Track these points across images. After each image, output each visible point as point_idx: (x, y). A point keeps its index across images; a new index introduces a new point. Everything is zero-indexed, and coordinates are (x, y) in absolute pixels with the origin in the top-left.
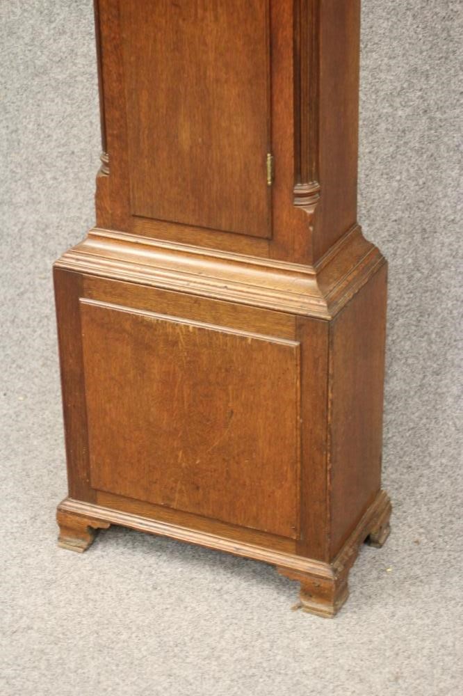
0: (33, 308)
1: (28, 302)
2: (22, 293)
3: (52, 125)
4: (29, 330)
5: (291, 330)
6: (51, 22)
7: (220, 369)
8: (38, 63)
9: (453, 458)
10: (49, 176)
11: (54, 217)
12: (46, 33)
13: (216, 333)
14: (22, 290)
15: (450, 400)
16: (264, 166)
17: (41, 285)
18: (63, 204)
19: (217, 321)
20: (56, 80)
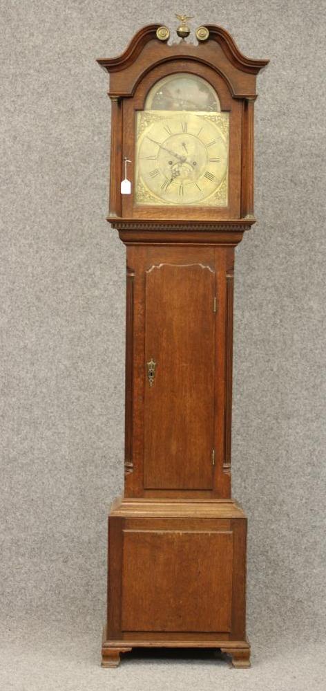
0: (14, 585)
1: (10, 583)
2: (6, 579)
3: (19, 487)
4: (13, 597)
5: (229, 526)
6: (19, 434)
7: (194, 552)
8: (11, 456)
9: (259, 614)
10: (18, 514)
11: (23, 535)
12: (16, 440)
13: (193, 534)
14: (6, 576)
15: (251, 587)
16: (211, 456)
17: (17, 572)
18: (28, 527)
19: (193, 528)
20: (22, 463)
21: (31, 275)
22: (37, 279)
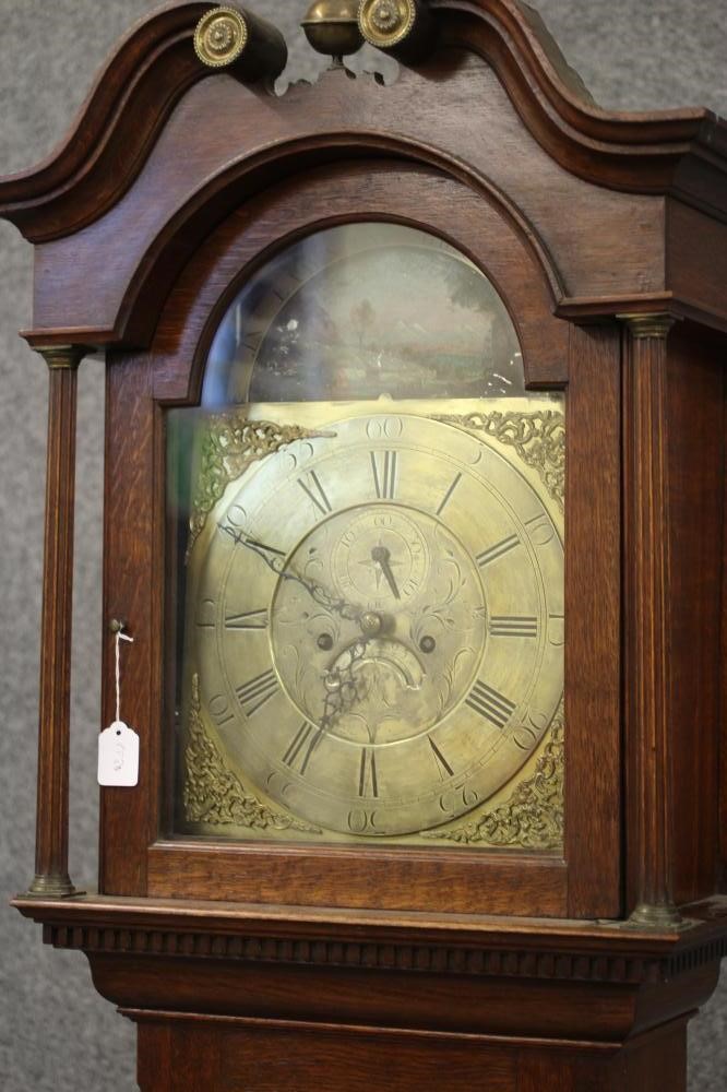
21: (93, 1050)
22: (110, 1068)
